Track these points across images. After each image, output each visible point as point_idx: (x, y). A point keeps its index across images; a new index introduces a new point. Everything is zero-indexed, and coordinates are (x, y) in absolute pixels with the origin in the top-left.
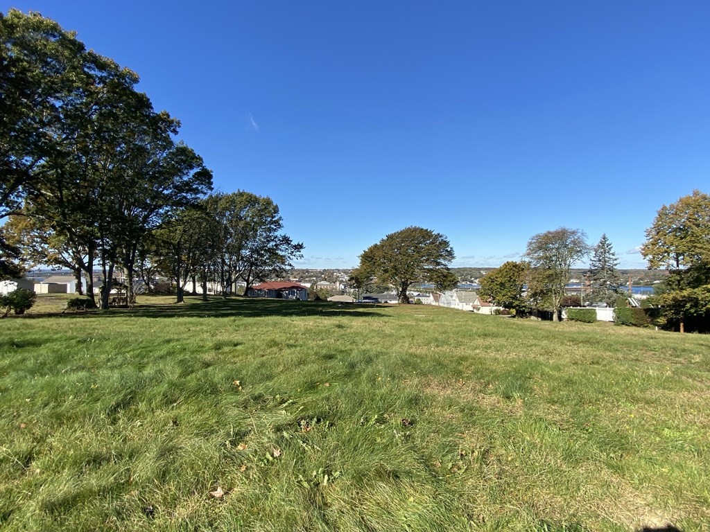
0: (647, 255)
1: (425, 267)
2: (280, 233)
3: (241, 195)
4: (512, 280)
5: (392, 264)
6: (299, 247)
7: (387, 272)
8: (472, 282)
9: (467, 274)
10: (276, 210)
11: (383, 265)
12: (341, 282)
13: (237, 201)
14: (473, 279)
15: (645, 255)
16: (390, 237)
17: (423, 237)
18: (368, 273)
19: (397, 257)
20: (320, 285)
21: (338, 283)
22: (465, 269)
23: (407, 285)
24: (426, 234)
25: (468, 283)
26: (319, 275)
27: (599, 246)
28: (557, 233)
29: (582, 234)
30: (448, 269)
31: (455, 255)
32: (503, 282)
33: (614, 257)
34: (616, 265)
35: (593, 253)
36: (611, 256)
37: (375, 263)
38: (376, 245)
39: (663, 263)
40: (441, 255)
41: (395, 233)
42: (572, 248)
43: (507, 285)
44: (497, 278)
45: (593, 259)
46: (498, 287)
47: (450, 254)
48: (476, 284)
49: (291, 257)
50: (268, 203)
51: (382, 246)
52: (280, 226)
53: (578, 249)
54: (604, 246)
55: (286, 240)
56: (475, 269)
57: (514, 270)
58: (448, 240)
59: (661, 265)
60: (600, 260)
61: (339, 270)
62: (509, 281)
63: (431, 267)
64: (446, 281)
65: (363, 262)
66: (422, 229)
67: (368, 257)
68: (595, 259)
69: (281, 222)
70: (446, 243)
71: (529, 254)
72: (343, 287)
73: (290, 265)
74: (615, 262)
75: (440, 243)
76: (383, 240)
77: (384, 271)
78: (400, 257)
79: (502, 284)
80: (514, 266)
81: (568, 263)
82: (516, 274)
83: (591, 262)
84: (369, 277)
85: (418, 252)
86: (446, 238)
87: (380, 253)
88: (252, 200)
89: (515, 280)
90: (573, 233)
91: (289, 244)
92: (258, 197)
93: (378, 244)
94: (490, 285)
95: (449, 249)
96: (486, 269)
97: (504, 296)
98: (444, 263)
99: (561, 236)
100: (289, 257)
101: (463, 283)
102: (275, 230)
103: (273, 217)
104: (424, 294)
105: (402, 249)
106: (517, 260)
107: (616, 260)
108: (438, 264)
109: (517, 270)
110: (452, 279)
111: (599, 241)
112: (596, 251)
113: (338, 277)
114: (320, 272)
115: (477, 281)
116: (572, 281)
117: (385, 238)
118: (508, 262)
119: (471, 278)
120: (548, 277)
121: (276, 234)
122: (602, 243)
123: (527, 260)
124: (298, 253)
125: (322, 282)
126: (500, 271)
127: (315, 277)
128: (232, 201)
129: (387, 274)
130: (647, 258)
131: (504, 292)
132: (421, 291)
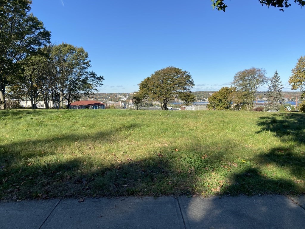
0: (291, 83)
1: (177, 91)
2: (89, 70)
3: (65, 46)
4: (226, 98)
5: (159, 89)
6: (101, 79)
7: (155, 94)
8: (204, 100)
9: (201, 96)
10: (87, 56)
11: (153, 90)
12: (122, 101)
13: (62, 49)
14: (204, 98)
15: (290, 83)
16: (157, 73)
17: (176, 73)
18: (144, 94)
19: (161, 85)
20: (108, 103)
21: (120, 102)
22: (200, 92)
23: (167, 101)
24: (178, 71)
25: (202, 101)
26: (107, 97)
27: (273, 78)
28: (250, 70)
29: (264, 71)
30: (190, 92)
31: (194, 84)
32: (221, 99)
33: (281, 84)
34: (281, 88)
35: (269, 82)
36: (279, 84)
37: (148, 88)
38: (148, 78)
39: (298, 87)
40: (186, 84)
41: (160, 71)
42: (258, 79)
43: (223, 101)
44: (217, 96)
45: (270, 85)
46: (218, 101)
47: (192, 83)
48: (206, 102)
49: (97, 85)
50: (82, 51)
51: (153, 78)
52: (89, 65)
53: (261, 80)
54: (276, 77)
55: (93, 75)
56: (206, 92)
57: (226, 91)
58: (190, 75)
59: (298, 88)
60: (273, 86)
61: (120, 94)
62: (224, 98)
63: (180, 91)
64: (189, 98)
65: (141, 88)
66: (175, 68)
67: (144, 85)
68: (271, 85)
69: (90, 63)
70: (189, 77)
71: (234, 83)
72: (123, 104)
73: (97, 90)
74: (281, 87)
75: (186, 77)
76: (152, 75)
77: (154, 93)
78: (163, 85)
79: (220, 101)
80: (227, 90)
81: (256, 87)
82: (228, 94)
83: (269, 87)
84: (145, 97)
85: (174, 82)
86: (189, 73)
87: (152, 83)
88: (72, 50)
89: (227, 98)
90: (259, 70)
91: (95, 77)
92: (75, 47)
93: (150, 77)
94: (214, 101)
95: (191, 80)
96: (212, 92)
97: (221, 107)
98: (188, 88)
99: (252, 72)
100: (96, 85)
101: (199, 101)
102: (86, 68)
103: (84, 60)
104: (175, 108)
105: (164, 80)
106: (229, 87)
107: (282, 86)
108: (185, 89)
109: (228, 92)
110: (192, 97)
111: (273, 75)
112: (271, 81)
113: (120, 98)
114: (108, 95)
115: (207, 100)
116: (263, 99)
117: (154, 73)
118: (223, 88)
119: (203, 98)
120: (245, 95)
121: (86, 70)
122: (275, 76)
123: (233, 86)
124: (101, 82)
125: (110, 102)
126: (219, 92)
127: (104, 98)
128: (59, 50)
129: (156, 95)
130: (291, 84)
131: (221, 105)
132: (173, 107)
